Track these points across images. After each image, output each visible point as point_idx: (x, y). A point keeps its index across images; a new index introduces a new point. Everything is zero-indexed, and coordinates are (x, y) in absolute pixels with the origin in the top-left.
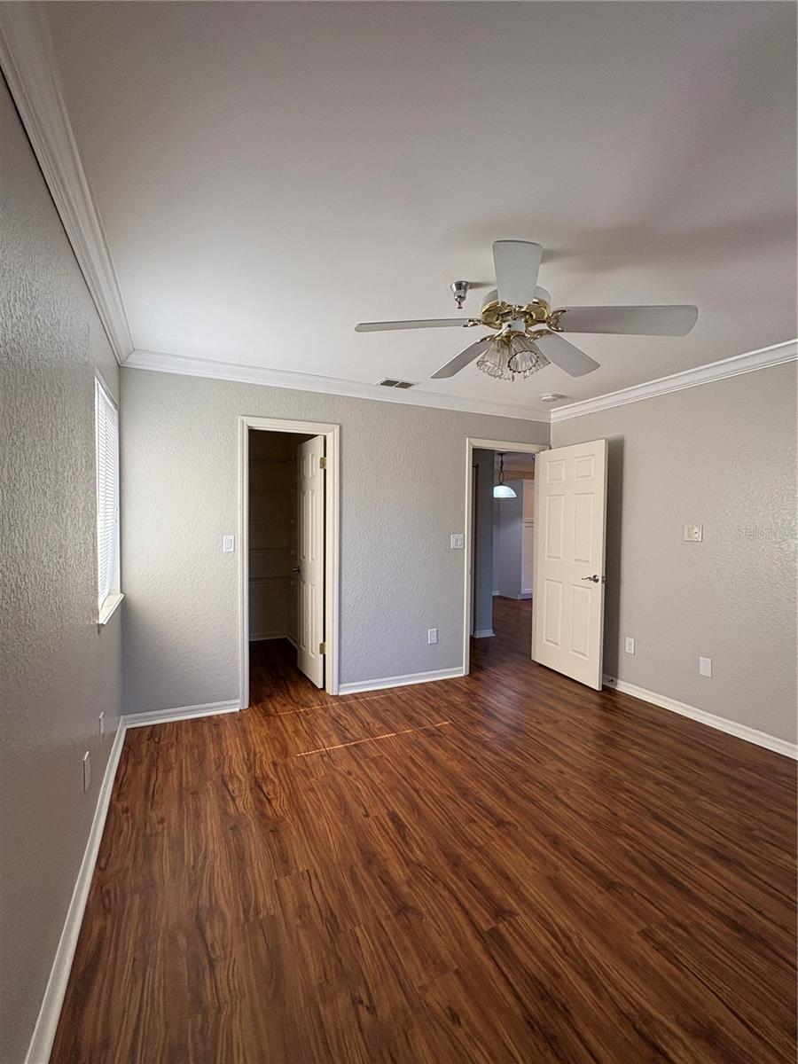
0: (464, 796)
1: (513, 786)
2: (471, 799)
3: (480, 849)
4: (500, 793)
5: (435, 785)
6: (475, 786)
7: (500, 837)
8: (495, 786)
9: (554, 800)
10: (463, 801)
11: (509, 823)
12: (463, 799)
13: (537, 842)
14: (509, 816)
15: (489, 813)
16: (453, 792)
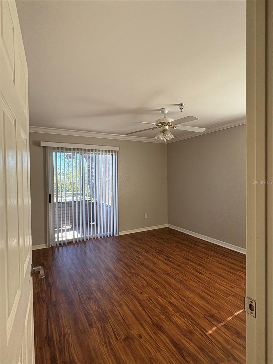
0: (181, 282)
1: (163, 286)
2: (178, 280)
3: (173, 268)
4: (168, 283)
5: (194, 285)
6: (179, 286)
7: (168, 271)
8: (170, 285)
9: (149, 282)
10: (181, 279)
11: (165, 274)
12: (181, 280)
13: (157, 270)
14: (165, 276)
15: (172, 277)
16: (186, 282)
